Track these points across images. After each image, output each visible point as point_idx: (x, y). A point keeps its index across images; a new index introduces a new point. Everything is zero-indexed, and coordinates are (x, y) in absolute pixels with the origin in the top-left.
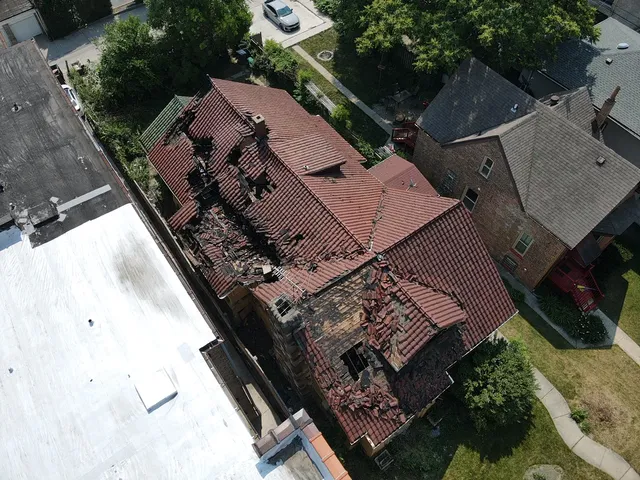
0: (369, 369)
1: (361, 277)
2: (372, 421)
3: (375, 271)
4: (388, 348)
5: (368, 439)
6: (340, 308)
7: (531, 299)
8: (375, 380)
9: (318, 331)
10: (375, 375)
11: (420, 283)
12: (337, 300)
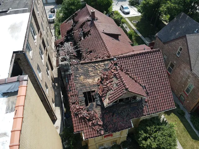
0: (94, 103)
1: (104, 65)
2: (87, 126)
3: (111, 64)
4: (105, 96)
5: (83, 135)
6: (90, 73)
7: (187, 116)
8: (95, 109)
9: (77, 78)
10: (96, 107)
11: (130, 76)
12: (90, 69)
